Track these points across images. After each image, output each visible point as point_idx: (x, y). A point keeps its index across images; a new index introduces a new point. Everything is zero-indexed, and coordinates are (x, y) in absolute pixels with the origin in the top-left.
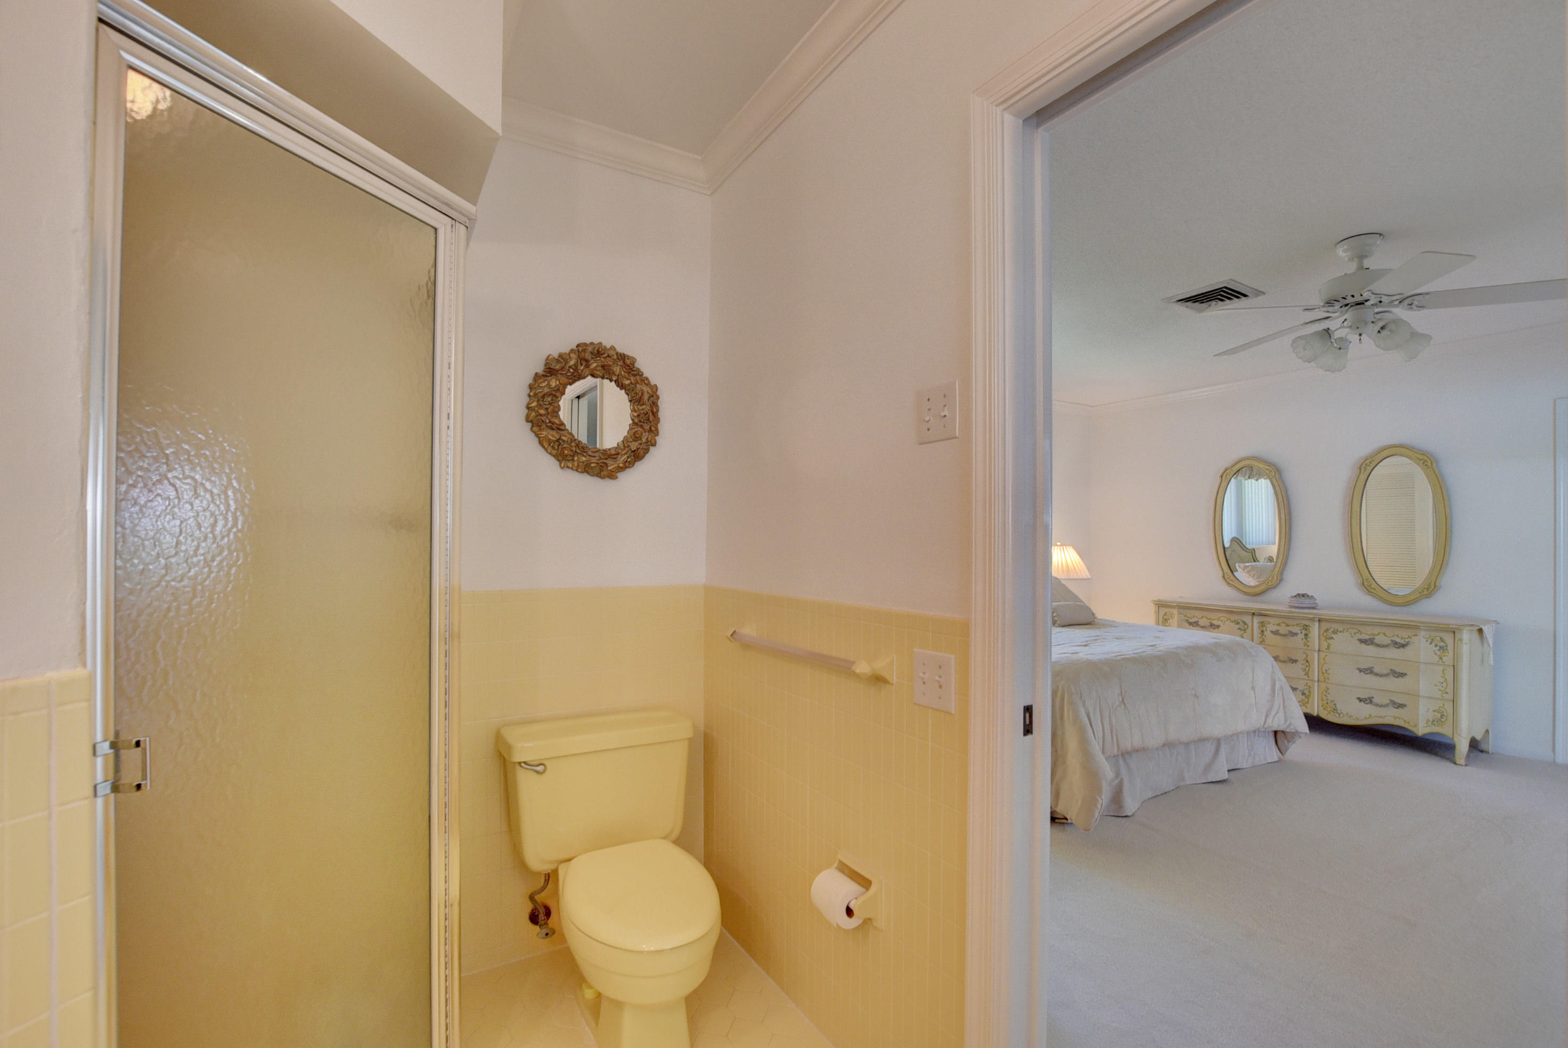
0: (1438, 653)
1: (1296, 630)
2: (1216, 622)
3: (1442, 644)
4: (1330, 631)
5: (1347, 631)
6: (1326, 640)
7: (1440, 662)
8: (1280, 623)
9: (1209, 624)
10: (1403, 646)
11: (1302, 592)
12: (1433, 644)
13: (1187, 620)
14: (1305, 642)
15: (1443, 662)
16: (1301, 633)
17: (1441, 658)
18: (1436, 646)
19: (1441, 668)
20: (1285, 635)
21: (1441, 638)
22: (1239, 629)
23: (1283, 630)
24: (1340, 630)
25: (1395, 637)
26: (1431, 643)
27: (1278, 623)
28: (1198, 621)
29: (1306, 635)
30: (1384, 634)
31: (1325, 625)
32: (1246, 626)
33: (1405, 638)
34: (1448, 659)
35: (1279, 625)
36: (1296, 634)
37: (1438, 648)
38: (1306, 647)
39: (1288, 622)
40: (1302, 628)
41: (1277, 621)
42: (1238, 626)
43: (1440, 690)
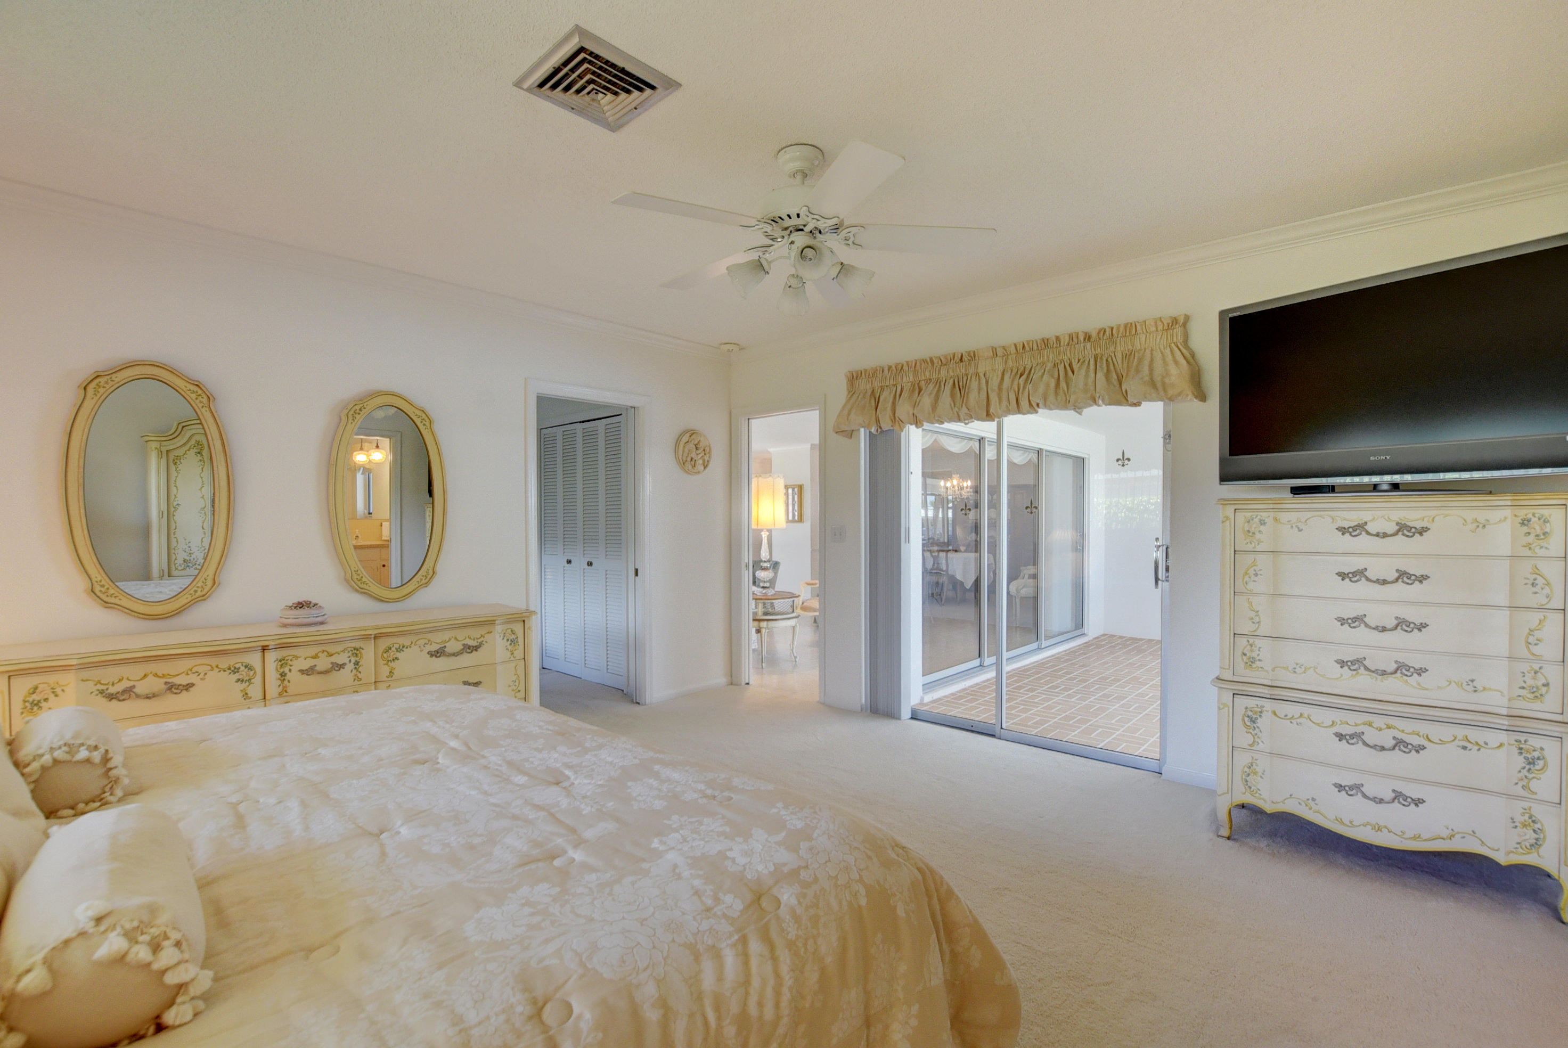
0: (510, 648)
1: (340, 659)
2: (182, 680)
3: (513, 637)
4: (393, 649)
5: (415, 645)
6: (387, 664)
7: (512, 658)
8: (317, 655)
9: (164, 687)
10: (476, 648)
11: (301, 599)
12: (505, 639)
13: (102, 692)
14: (356, 675)
15: (514, 657)
16: (350, 661)
17: (512, 654)
18: (508, 640)
19: (514, 664)
20: (326, 672)
21: (512, 631)
22: (238, 680)
23: (323, 663)
24: (407, 643)
25: (467, 639)
26: (503, 639)
27: (313, 654)
28: (134, 687)
29: (357, 663)
30: (456, 639)
31: (384, 643)
32: (252, 673)
33: (477, 639)
34: (519, 653)
35: (315, 657)
36: (342, 666)
37: (509, 642)
38: (356, 682)
39: (331, 649)
40: (350, 654)
41: (312, 651)
42: (237, 676)
43: (513, 690)
